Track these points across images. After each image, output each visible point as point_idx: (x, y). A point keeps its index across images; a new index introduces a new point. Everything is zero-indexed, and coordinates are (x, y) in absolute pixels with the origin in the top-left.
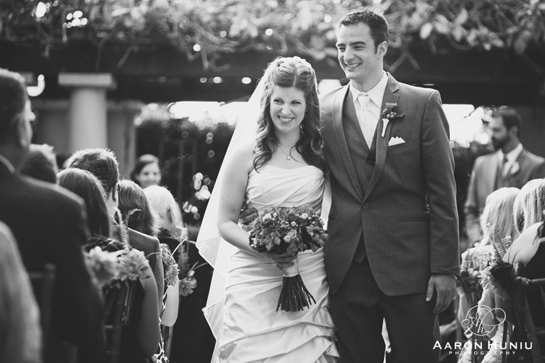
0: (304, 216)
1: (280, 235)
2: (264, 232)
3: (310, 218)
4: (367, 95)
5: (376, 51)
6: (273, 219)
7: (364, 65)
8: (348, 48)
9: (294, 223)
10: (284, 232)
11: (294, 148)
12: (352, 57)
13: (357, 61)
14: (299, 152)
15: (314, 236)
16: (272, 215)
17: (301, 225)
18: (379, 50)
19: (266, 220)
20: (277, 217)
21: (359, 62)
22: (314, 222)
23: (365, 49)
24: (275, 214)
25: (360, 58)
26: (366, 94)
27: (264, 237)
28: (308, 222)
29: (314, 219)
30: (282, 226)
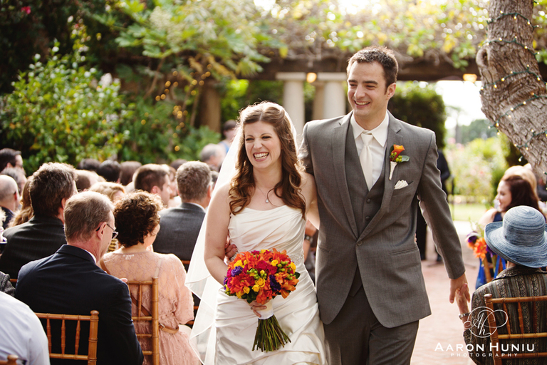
0: (274, 263)
1: (249, 285)
2: (234, 280)
3: (280, 265)
4: (371, 134)
5: (386, 92)
6: (243, 267)
7: (373, 104)
8: (360, 86)
9: (263, 272)
10: (252, 281)
11: (273, 191)
12: (363, 95)
13: (366, 100)
14: (277, 196)
15: (283, 283)
16: (243, 262)
17: (270, 274)
18: (388, 91)
19: (236, 268)
20: (247, 265)
21: (369, 101)
22: (283, 270)
23: (376, 89)
24: (245, 262)
25: (369, 97)
26: (370, 132)
27: (234, 286)
28: (277, 269)
29: (284, 266)
30: (251, 275)
